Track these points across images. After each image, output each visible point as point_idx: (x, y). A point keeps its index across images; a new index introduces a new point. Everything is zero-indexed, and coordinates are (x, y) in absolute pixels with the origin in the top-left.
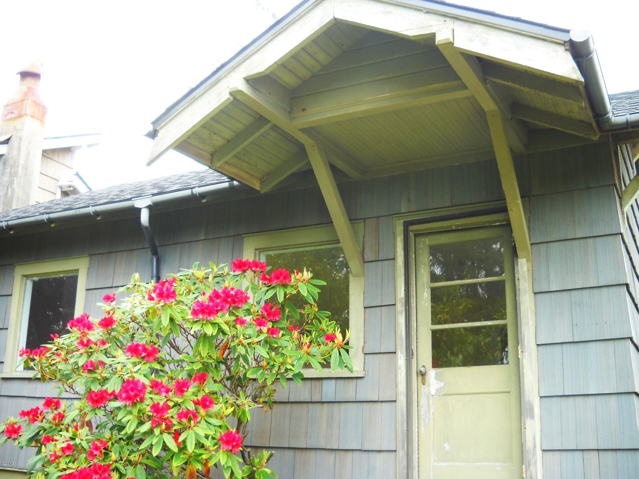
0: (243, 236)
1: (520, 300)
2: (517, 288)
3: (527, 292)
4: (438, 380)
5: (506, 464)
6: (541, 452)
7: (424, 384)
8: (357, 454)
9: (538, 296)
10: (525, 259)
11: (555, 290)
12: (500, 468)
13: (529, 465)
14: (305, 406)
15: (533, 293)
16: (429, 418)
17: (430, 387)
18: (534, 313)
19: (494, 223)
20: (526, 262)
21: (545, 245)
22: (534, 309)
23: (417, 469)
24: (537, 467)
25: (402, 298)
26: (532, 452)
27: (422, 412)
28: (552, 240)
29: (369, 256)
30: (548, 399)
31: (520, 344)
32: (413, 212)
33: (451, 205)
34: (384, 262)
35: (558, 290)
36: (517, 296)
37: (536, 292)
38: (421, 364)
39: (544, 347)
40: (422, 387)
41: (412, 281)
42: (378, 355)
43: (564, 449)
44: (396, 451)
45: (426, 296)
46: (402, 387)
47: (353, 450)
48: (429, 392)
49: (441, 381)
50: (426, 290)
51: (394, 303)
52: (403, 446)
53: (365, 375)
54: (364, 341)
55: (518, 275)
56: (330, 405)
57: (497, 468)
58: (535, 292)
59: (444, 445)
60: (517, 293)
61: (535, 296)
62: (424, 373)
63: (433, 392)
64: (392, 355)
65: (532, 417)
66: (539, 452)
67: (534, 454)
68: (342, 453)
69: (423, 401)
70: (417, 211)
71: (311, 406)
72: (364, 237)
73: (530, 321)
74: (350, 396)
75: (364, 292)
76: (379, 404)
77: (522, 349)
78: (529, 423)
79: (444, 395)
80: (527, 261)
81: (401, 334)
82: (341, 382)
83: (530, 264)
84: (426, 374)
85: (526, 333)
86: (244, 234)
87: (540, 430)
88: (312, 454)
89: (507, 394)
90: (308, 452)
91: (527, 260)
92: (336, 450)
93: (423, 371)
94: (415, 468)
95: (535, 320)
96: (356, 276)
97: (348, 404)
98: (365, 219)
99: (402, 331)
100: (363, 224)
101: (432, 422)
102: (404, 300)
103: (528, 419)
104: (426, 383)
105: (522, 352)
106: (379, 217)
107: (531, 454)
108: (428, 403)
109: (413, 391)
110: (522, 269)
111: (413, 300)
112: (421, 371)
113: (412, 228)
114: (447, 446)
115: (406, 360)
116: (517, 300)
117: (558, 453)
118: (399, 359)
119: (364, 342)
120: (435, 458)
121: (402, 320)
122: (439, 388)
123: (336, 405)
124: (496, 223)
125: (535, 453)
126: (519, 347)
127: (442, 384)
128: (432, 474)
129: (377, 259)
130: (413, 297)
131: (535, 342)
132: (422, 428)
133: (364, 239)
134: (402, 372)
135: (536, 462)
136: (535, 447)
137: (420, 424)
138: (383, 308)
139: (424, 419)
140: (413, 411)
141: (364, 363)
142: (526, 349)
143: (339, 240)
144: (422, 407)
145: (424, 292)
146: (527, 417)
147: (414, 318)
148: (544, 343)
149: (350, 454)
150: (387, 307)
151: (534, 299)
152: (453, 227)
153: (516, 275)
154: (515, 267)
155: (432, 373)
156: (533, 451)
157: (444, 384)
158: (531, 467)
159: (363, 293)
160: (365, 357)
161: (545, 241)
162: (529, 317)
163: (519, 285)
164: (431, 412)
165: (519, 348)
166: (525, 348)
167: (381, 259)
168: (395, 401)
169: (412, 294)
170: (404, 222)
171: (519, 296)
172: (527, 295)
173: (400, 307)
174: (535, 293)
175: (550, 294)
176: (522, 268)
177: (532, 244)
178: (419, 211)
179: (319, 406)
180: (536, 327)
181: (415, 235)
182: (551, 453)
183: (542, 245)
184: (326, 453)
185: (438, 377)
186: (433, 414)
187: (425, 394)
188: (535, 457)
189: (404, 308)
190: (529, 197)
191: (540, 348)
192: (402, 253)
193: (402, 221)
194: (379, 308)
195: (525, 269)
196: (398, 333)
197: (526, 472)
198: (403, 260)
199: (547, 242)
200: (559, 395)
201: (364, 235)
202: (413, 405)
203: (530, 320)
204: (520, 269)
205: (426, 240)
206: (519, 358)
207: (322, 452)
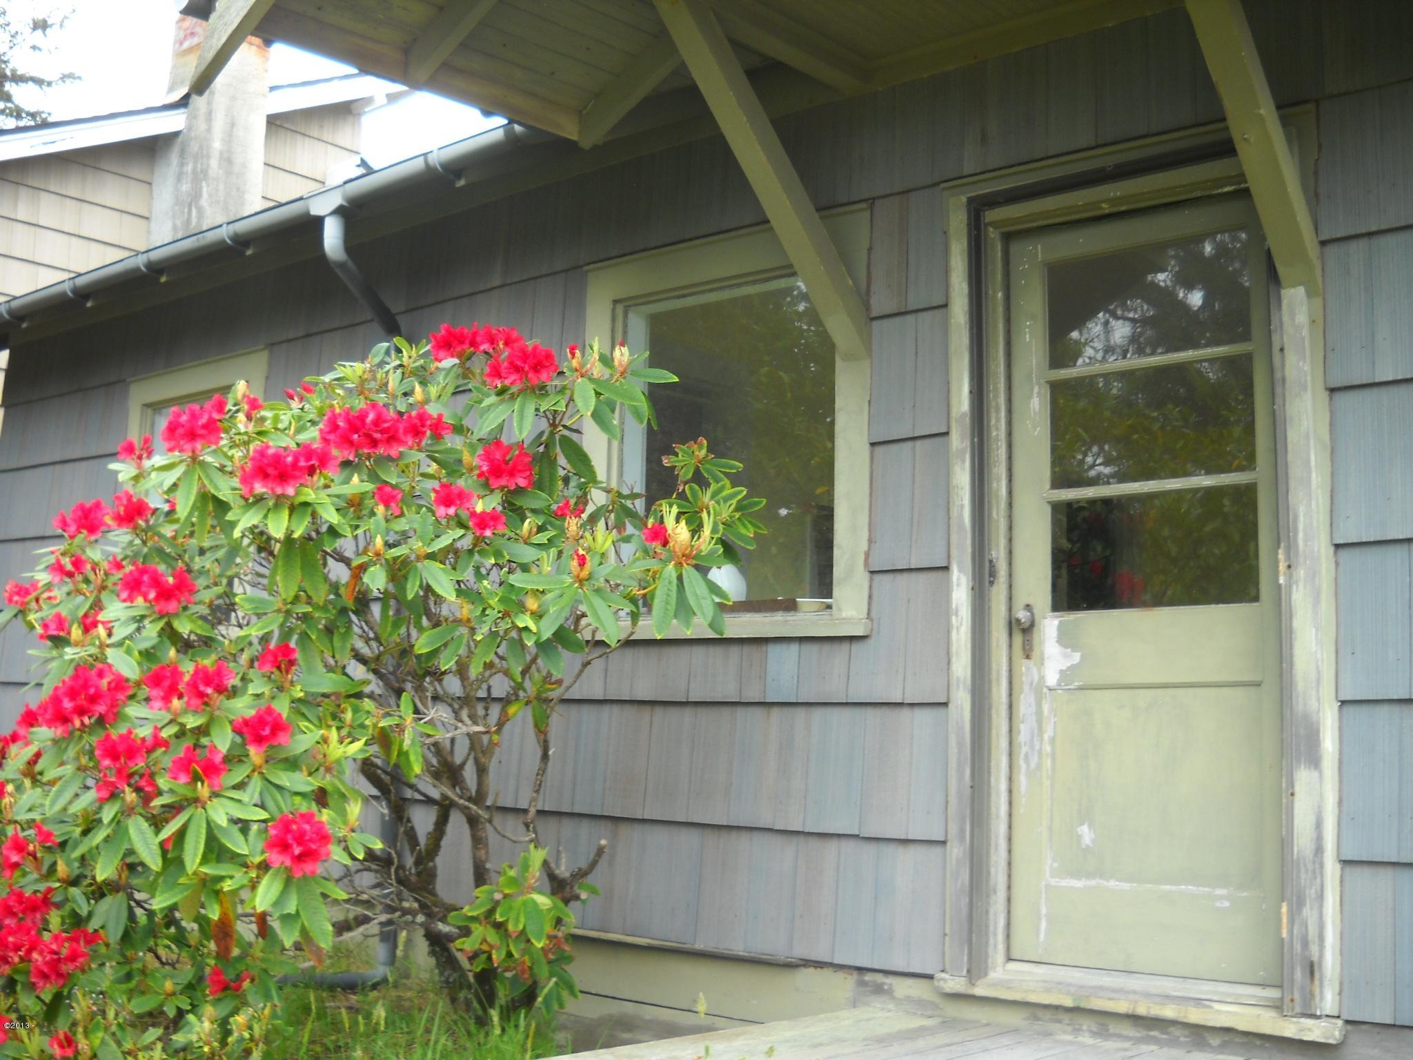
0: (585, 268)
1: (1284, 410)
2: (1278, 375)
3: (1305, 388)
4: (1066, 646)
5: (1245, 894)
6: (1338, 866)
7: (1028, 657)
8: (848, 847)
9: (1341, 398)
10: (1301, 290)
11: (1390, 378)
12: (1226, 904)
13: (1300, 903)
14: (726, 711)
15: (1327, 389)
16: (1040, 752)
17: (1043, 664)
18: (1329, 451)
19: (1218, 188)
20: (1305, 299)
21: (1362, 244)
22: (1327, 438)
23: (1001, 894)
24: (1325, 911)
25: (964, 414)
26: (1310, 867)
27: (1023, 736)
28: (1383, 227)
29: (881, 302)
30: (1364, 709)
31: (1282, 545)
32: (994, 170)
33: (1093, 144)
34: (920, 315)
35: (1400, 377)
36: (1278, 400)
37: (1336, 385)
38: (1021, 600)
39: (1356, 552)
40: (1023, 666)
41: (993, 367)
42: (905, 576)
43: (1404, 861)
44: (944, 843)
45: (1037, 407)
46: (962, 665)
47: (839, 836)
48: (1042, 678)
49: (1074, 648)
50: (1036, 389)
51: (945, 430)
52: (962, 831)
53: (872, 629)
54: (870, 536)
55: (1282, 338)
56: (786, 710)
57: (1218, 904)
58: (1332, 386)
59: (1079, 829)
60: (1278, 390)
61: (1331, 399)
62: (1027, 624)
63: (1052, 679)
64: (940, 574)
65: (1314, 761)
66: (1331, 868)
67: (1314, 872)
68: (814, 843)
69: (1025, 706)
70: (1005, 168)
71: (740, 711)
72: (870, 249)
73: (1314, 475)
74: (834, 689)
75: (869, 402)
76: (905, 713)
77: (1288, 558)
78: (1304, 778)
79: (1081, 688)
80: (1310, 294)
81: (961, 516)
82: (814, 648)
83: (1318, 302)
84: (1035, 629)
85: (1302, 510)
86: (589, 264)
87: (1337, 800)
88: (744, 840)
89: (1253, 689)
90: (734, 834)
91: (1307, 291)
92: (798, 833)
93: (1023, 620)
94: (995, 892)
95: (1330, 469)
96: (850, 357)
97: (829, 710)
98: (872, 201)
99: (962, 506)
100: (867, 214)
101: (1048, 763)
102: (968, 420)
103: (1303, 767)
104: (1035, 654)
105: (1289, 567)
106: (908, 191)
107: (1307, 871)
108: (1039, 712)
109: (994, 676)
110: (1293, 319)
111: (998, 420)
112: (1018, 621)
113: (992, 215)
114: (1085, 832)
115: (973, 589)
116: (1277, 413)
117: (1389, 873)
118: (955, 587)
119: (870, 541)
120: (1055, 865)
121: (962, 477)
122: (1069, 668)
123: (800, 713)
124: (1222, 187)
125: (1318, 871)
126: (1280, 551)
127: (1077, 657)
128: (1044, 911)
129: (903, 310)
130: (998, 410)
131: (1329, 537)
132: (1022, 780)
133: (869, 254)
134: (961, 624)
135: (1321, 896)
136: (1319, 850)
137: (1015, 771)
138: (919, 443)
139: (1026, 755)
140: (994, 732)
141: (870, 597)
142: (1301, 560)
143: (791, 266)
144: (1023, 722)
145: (1030, 397)
146: (1299, 761)
147: (999, 471)
148: (1355, 541)
149: (833, 845)
150: (927, 442)
151: (1327, 408)
152: (1104, 205)
153: (1275, 338)
154: (1272, 314)
155: (1050, 626)
156: (1314, 862)
157: (1082, 657)
158: (1304, 911)
159: (867, 404)
160: (871, 580)
161: (1364, 231)
162: (1313, 463)
163: (1283, 365)
164: (1046, 737)
165: (1281, 556)
166: (1297, 555)
167: (911, 309)
168: (945, 704)
169: (993, 404)
170: (971, 201)
171: (1284, 400)
172: (1308, 397)
173: (959, 441)
174: (1332, 390)
175: (1375, 390)
176: (1292, 316)
177: (1323, 243)
178: (1011, 167)
179: (758, 712)
180: (1332, 491)
181: (1008, 237)
182: (1367, 872)
183: (1353, 246)
184: (777, 841)
185: (1066, 639)
186: (1053, 740)
187: (1032, 684)
188: (1318, 880)
189: (967, 443)
190: (1317, 102)
191: (1344, 554)
192: (965, 288)
193: (964, 199)
194: (909, 444)
195: (1302, 318)
196: (954, 513)
197: (1292, 921)
198: (966, 308)
199: (1370, 235)
200: (1395, 697)
201: (871, 244)
202: (994, 716)
203: (1313, 469)
204: (1286, 319)
205: (1036, 248)
206: (1279, 586)
207: (767, 836)
